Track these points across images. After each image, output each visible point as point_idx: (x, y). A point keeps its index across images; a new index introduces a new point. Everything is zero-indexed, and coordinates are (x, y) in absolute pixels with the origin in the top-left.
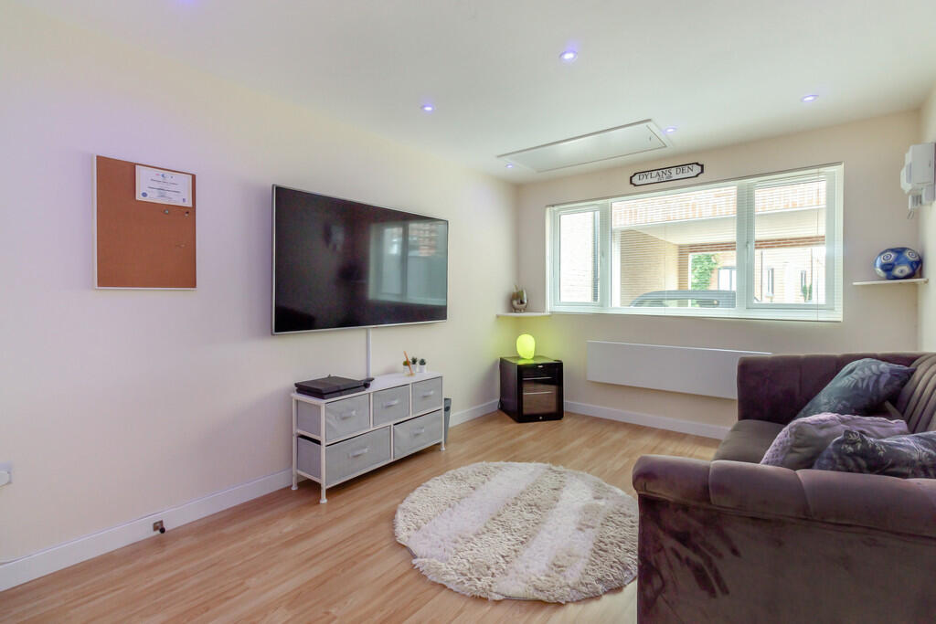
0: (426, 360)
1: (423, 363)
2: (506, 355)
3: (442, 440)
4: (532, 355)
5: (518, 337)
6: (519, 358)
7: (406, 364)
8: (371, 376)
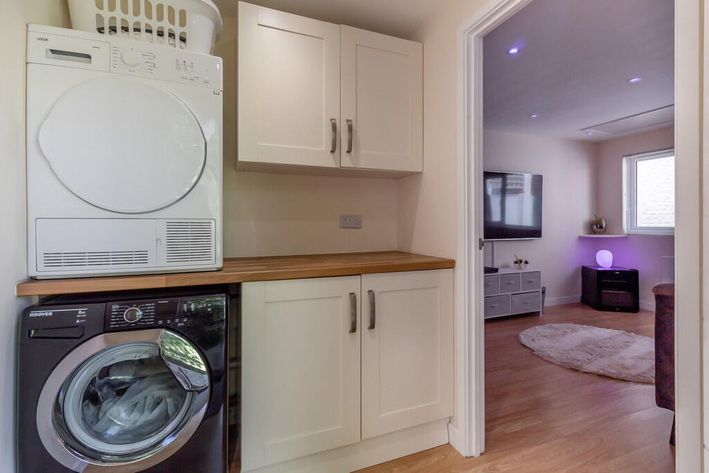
0: (529, 261)
1: (526, 262)
2: (587, 264)
3: (541, 310)
4: (611, 265)
5: (597, 251)
6: (599, 266)
7: (516, 262)
8: (495, 266)
